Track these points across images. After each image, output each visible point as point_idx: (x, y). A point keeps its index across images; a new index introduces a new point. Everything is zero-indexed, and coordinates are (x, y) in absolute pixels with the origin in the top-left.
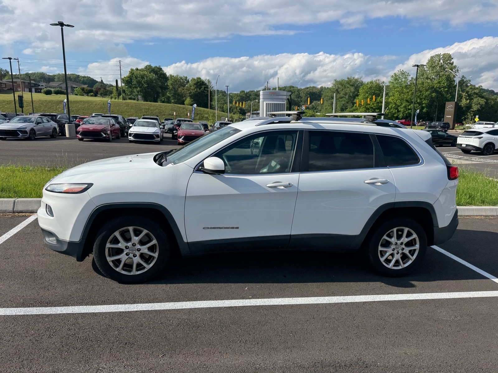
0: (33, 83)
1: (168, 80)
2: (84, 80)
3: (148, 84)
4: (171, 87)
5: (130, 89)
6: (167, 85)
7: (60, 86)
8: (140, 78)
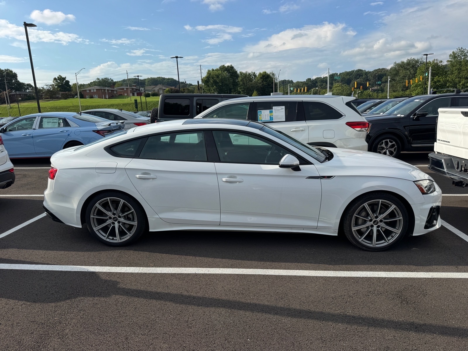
0: (135, 89)
1: (239, 76)
2: (168, 81)
3: (222, 83)
4: (241, 83)
5: (208, 88)
6: (238, 81)
7: (154, 89)
8: (216, 78)
